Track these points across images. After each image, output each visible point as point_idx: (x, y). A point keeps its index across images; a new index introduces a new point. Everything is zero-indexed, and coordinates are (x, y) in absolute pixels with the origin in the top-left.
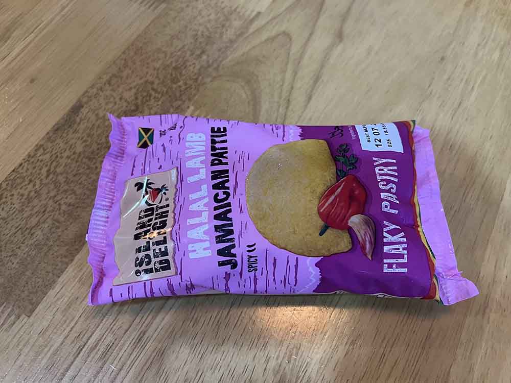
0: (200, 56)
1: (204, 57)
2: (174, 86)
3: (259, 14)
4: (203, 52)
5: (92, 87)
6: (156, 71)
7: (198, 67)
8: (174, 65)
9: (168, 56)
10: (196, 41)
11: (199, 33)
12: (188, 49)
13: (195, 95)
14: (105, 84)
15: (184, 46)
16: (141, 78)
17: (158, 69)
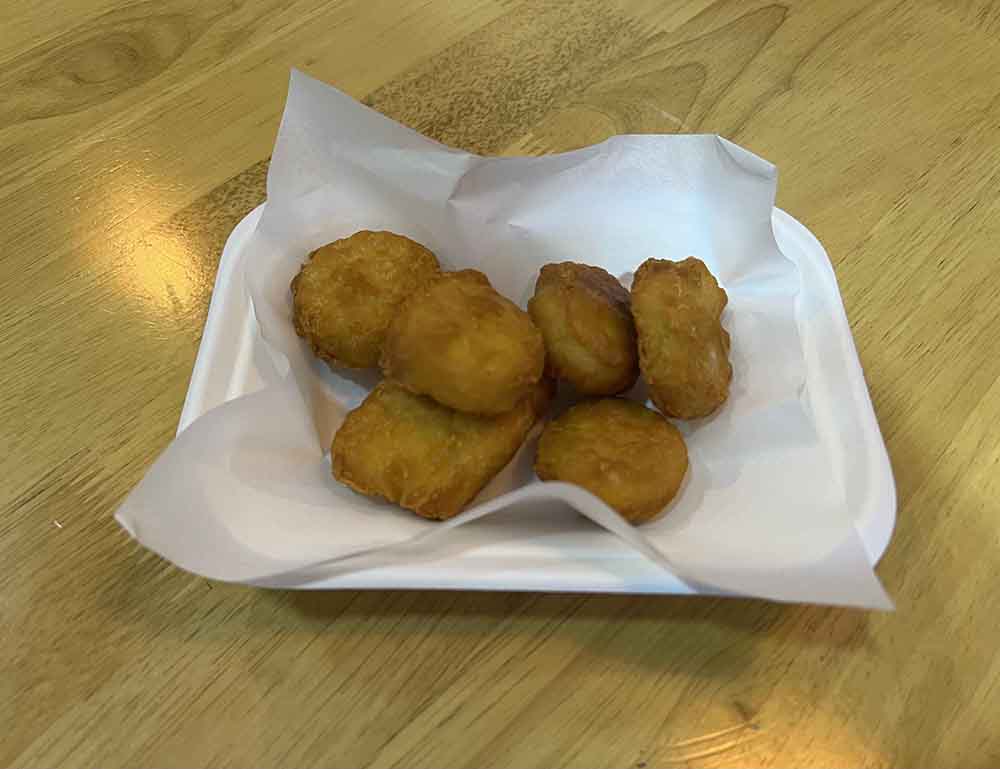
0: (559, 73)
1: (565, 75)
2: (511, 103)
3: (664, 33)
4: (565, 68)
5: (391, 84)
6: (488, 81)
7: (552, 85)
8: (517, 77)
9: (510, 66)
10: (558, 52)
11: (565, 44)
12: (543, 61)
13: (539, 120)
14: (410, 84)
15: (537, 57)
16: (464, 86)
17: (492, 78)
